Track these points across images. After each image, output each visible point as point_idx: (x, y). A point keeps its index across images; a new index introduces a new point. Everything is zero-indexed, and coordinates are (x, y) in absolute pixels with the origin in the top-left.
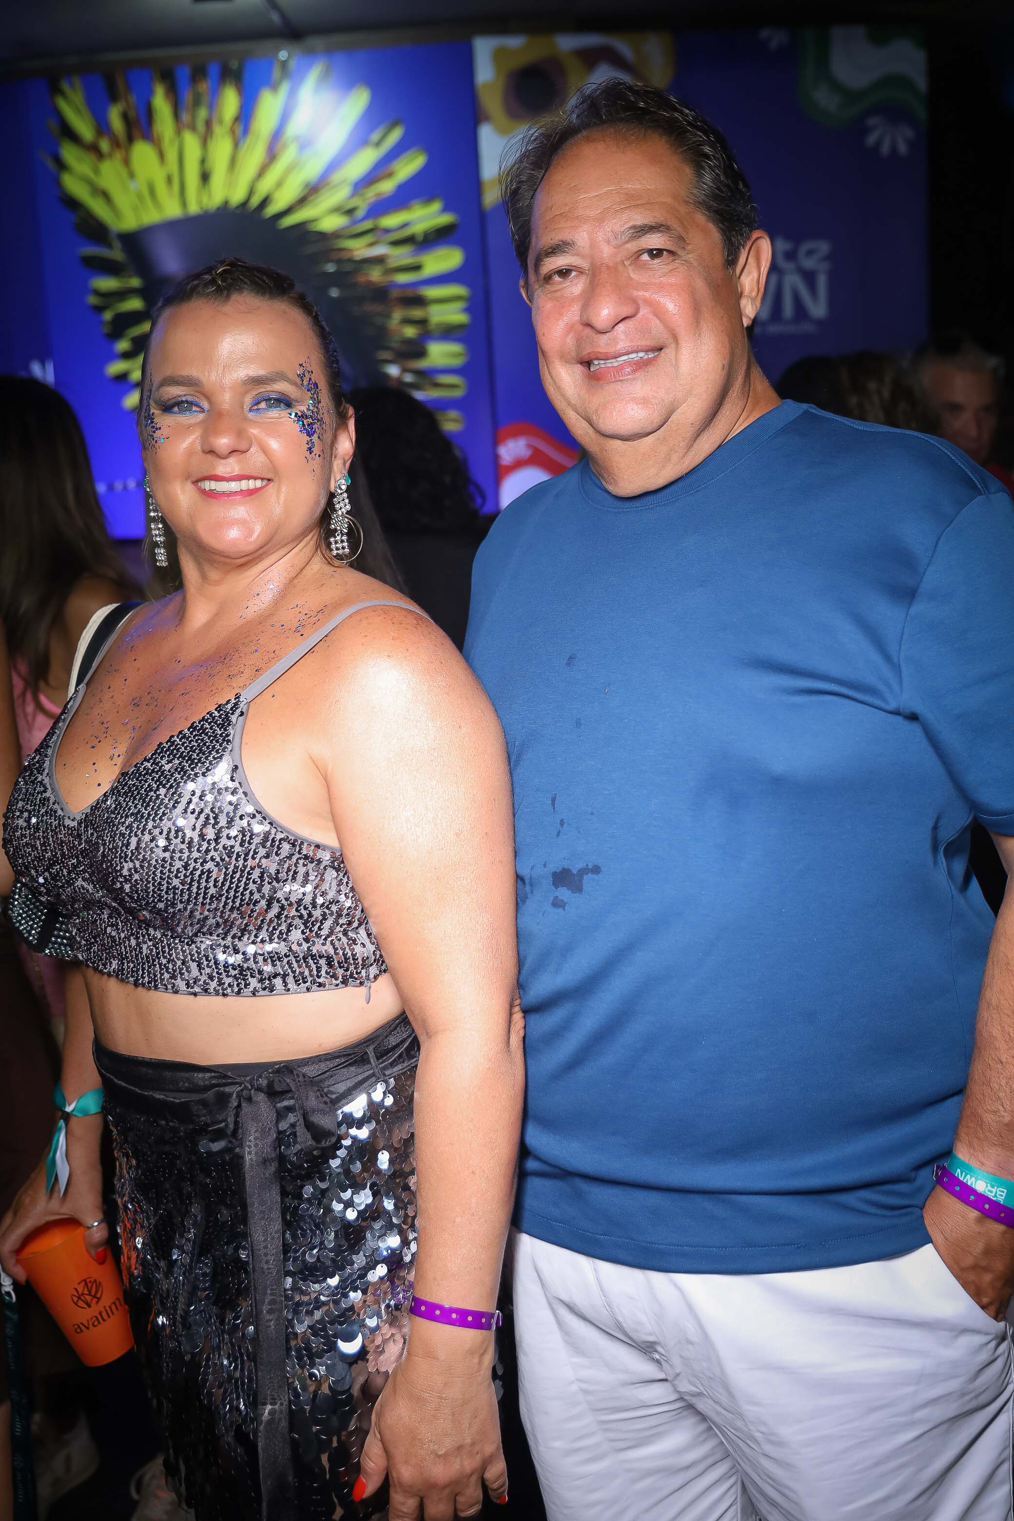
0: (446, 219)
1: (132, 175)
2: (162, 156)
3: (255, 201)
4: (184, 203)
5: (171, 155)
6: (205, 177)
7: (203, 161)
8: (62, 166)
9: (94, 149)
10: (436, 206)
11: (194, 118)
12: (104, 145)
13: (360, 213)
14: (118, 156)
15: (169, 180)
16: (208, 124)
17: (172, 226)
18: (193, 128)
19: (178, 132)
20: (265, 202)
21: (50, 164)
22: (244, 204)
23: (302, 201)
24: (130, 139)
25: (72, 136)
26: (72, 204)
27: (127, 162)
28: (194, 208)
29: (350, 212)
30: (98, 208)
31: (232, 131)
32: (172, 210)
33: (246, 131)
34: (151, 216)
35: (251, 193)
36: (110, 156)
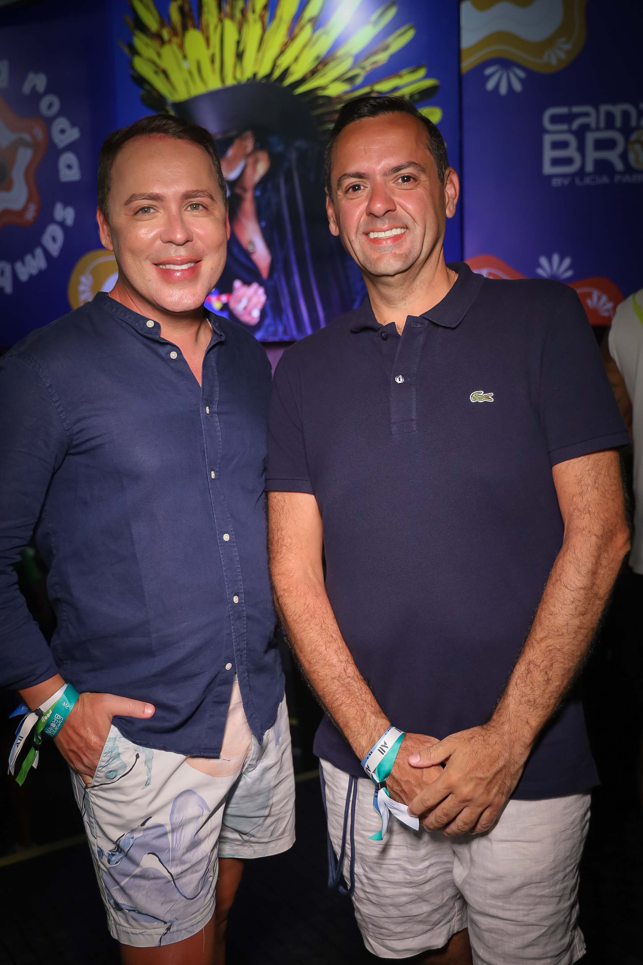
0: (429, 83)
1: (185, 57)
2: (207, 40)
3: (277, 73)
4: (223, 80)
5: (215, 39)
6: (240, 56)
7: (238, 43)
8: (135, 52)
9: (158, 37)
10: (422, 72)
11: (233, 7)
12: (166, 34)
13: (359, 81)
14: (175, 40)
15: (213, 61)
16: (243, 12)
17: (213, 95)
18: (232, 17)
19: (221, 20)
20: (285, 73)
21: (126, 50)
22: (269, 76)
23: (314, 72)
24: (185, 28)
25: (142, 27)
26: (141, 81)
27: (181, 46)
28: (230, 82)
29: (351, 80)
30: (159, 84)
31: (262, 17)
32: (214, 84)
33: (272, 17)
34: (199, 89)
35: (274, 66)
36: (170, 41)
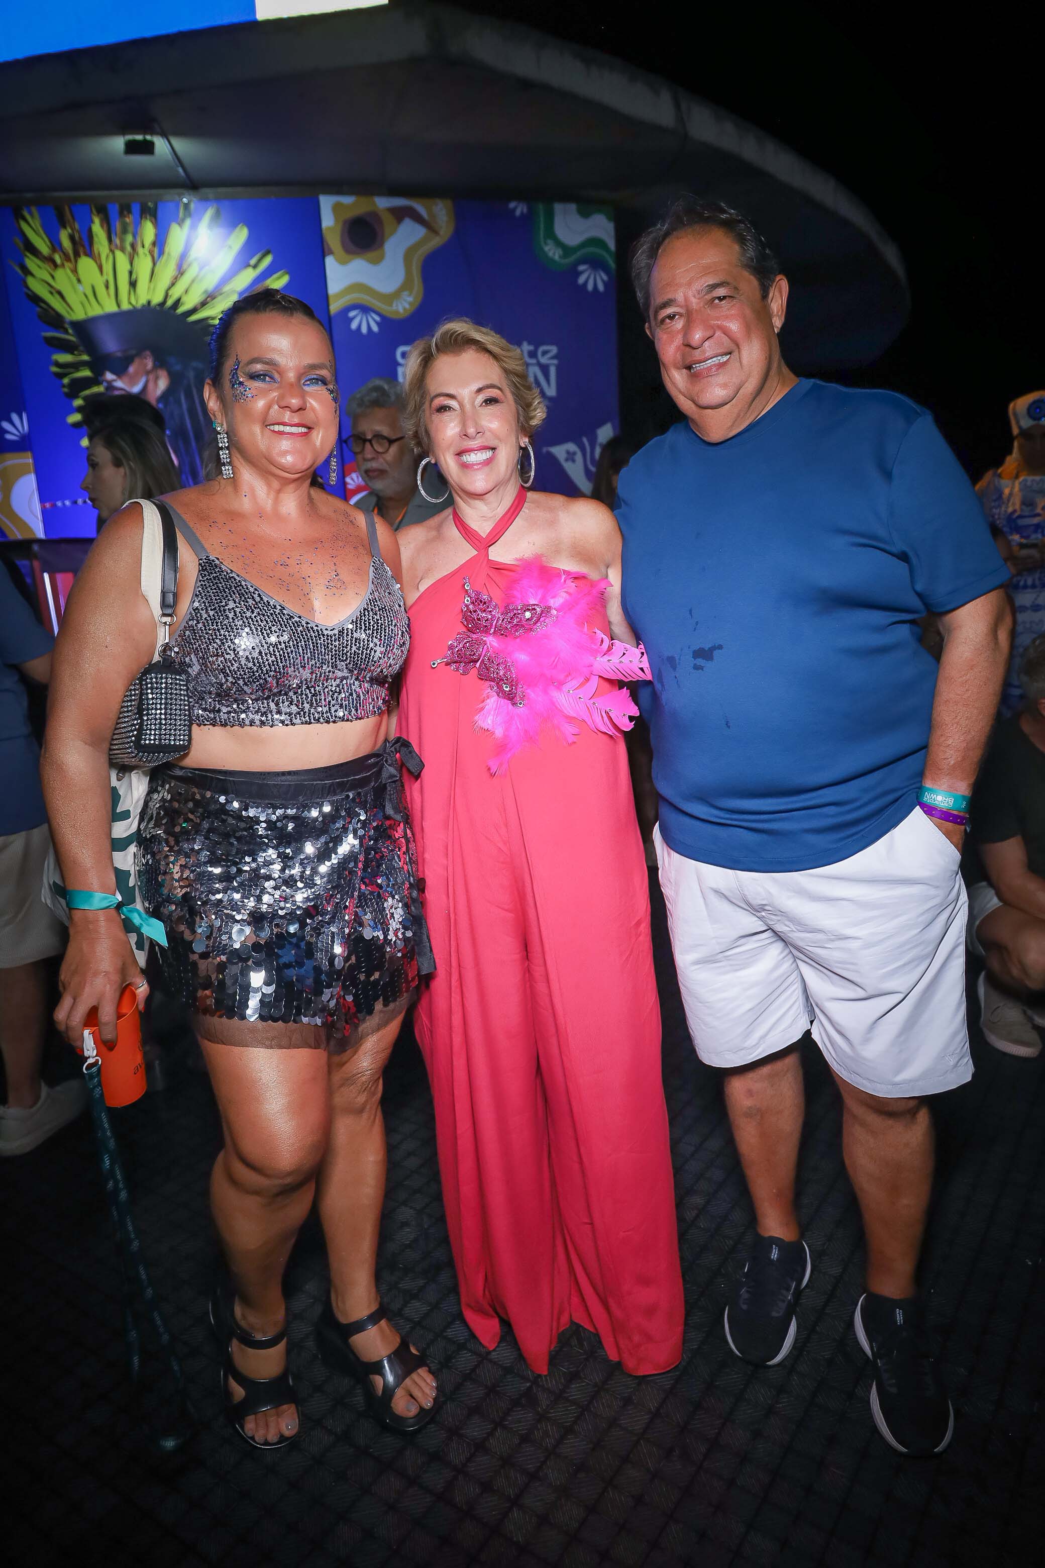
1: (79, 281)
2: (101, 268)
3: (170, 303)
4: (119, 305)
5: (108, 267)
6: (133, 284)
7: (131, 273)
8: (27, 272)
9: (50, 260)
11: (122, 241)
12: (58, 258)
14: (68, 265)
15: (107, 287)
16: (133, 246)
17: (109, 318)
18: (123, 250)
19: (112, 251)
20: (177, 303)
21: (19, 271)
23: (204, 304)
24: (77, 255)
25: (35, 251)
26: (36, 299)
27: (75, 271)
28: (125, 306)
30: (56, 304)
31: (151, 253)
32: (110, 307)
33: (161, 253)
34: (95, 311)
35: (166, 296)
36: (63, 265)
